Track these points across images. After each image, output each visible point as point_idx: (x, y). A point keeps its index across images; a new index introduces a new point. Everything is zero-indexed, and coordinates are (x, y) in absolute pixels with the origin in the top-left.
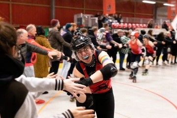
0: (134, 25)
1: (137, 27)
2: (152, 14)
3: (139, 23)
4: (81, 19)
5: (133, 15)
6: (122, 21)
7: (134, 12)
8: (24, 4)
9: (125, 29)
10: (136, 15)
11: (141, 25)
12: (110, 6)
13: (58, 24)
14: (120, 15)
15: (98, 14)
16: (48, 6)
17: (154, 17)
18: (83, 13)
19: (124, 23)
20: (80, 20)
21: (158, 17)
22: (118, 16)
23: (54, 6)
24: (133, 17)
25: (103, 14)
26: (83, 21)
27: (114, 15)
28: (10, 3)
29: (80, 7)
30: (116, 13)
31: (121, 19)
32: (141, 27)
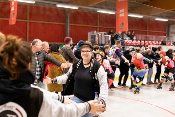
0: (146, 42)
1: (149, 44)
2: (165, 31)
3: (152, 41)
4: (95, 36)
5: (146, 32)
6: (135, 38)
7: (147, 29)
8: (41, 22)
9: (138, 46)
10: (149, 32)
11: (154, 42)
12: (123, 24)
13: (71, 42)
14: (133, 32)
15: (112, 31)
16: (63, 24)
17: (167, 34)
18: (97, 31)
19: (137, 40)
20: (93, 37)
21: (170, 35)
22: (131, 34)
23: (69, 24)
24: (146, 34)
25: (117, 31)
26: (97, 38)
27: (126, 33)
28: (28, 21)
29: (94, 25)
30: (129, 31)
31: (133, 36)
32: (153, 44)
